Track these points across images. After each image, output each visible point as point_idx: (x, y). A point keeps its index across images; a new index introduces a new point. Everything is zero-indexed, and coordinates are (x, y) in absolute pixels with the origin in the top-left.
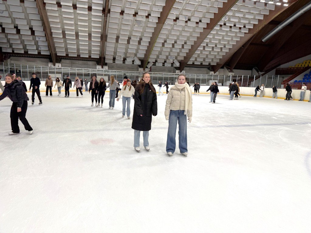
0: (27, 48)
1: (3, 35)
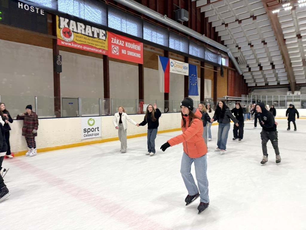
0: (268, 81)
1: (249, 74)
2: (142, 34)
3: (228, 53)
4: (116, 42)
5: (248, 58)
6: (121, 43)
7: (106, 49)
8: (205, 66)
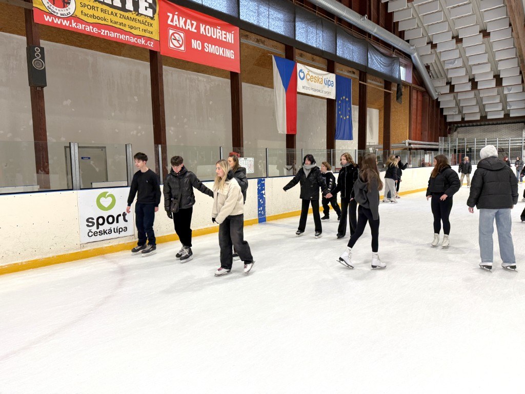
0: (486, 110)
1: (450, 97)
2: (236, 9)
3: (412, 56)
4: (177, 23)
5: (451, 66)
6: (191, 26)
7: (156, 37)
8: (369, 81)
